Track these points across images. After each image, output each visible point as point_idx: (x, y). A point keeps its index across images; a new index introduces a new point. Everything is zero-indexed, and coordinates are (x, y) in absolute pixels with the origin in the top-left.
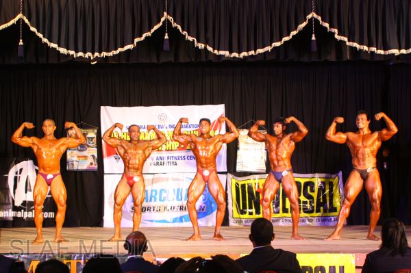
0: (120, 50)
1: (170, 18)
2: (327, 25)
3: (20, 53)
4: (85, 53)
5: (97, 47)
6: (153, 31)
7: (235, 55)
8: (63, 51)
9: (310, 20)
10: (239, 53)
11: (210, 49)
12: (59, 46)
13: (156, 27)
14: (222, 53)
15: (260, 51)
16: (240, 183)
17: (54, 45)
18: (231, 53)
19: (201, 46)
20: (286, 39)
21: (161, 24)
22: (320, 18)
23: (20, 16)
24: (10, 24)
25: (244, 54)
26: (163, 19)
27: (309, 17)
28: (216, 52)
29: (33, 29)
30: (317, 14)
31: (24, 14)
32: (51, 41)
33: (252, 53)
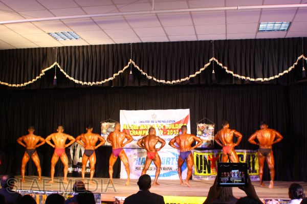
0: (106, 80)
1: (133, 63)
2: (221, 65)
3: (55, 83)
4: (88, 82)
5: (93, 79)
6: (124, 69)
7: (169, 82)
8: (76, 81)
9: (212, 62)
10: (171, 81)
11: (155, 79)
12: (74, 79)
13: (125, 68)
14: (161, 81)
15: (183, 80)
16: (199, 154)
17: (72, 79)
18: (166, 81)
19: (150, 77)
20: (197, 73)
21: (128, 66)
22: (217, 61)
23: (55, 63)
24: (50, 68)
25: (174, 82)
26: (129, 63)
27: (211, 60)
28: (158, 81)
29: (62, 70)
30: (216, 58)
31: (57, 62)
32: (70, 76)
33: (178, 81)
